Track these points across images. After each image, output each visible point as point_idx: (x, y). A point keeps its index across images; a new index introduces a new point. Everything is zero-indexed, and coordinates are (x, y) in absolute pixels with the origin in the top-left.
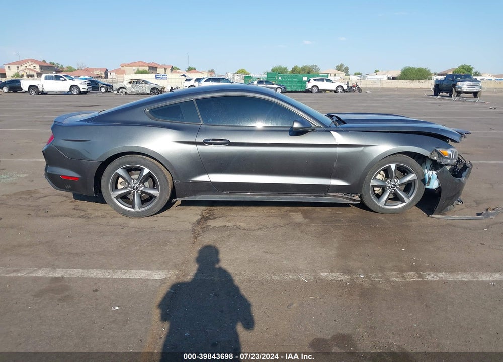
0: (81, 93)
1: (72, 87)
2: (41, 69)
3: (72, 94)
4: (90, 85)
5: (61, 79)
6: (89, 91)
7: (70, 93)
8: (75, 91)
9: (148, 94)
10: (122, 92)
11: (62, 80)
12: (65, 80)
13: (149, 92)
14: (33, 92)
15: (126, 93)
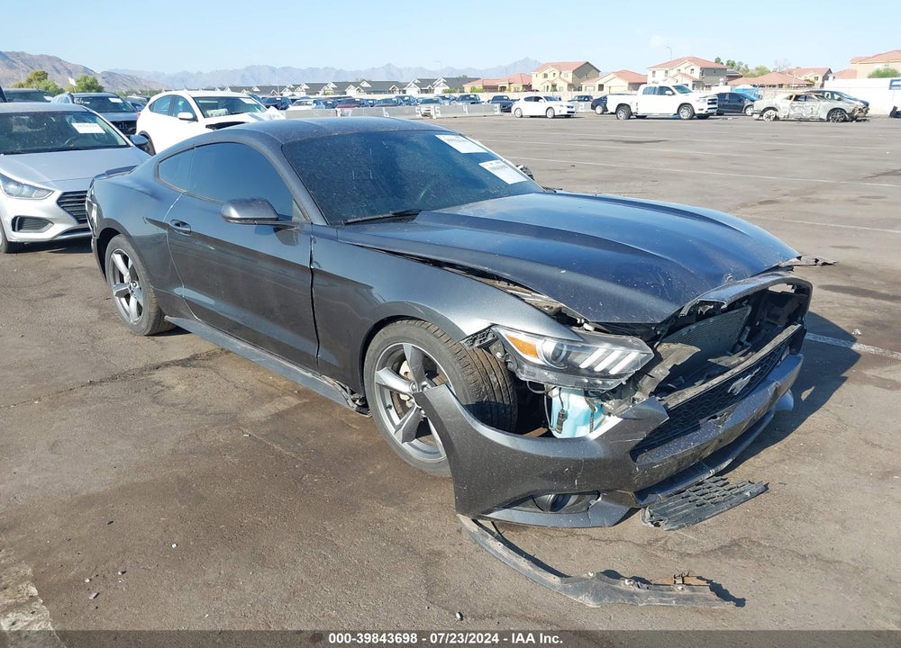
0: (694, 116)
1: (682, 105)
2: (702, 74)
3: (680, 119)
4: (715, 103)
5: (667, 92)
6: (712, 114)
7: (677, 117)
8: (685, 114)
9: (821, 120)
10: (769, 117)
11: (669, 95)
12: (674, 94)
13: (824, 116)
14: (622, 115)
15: (776, 118)
